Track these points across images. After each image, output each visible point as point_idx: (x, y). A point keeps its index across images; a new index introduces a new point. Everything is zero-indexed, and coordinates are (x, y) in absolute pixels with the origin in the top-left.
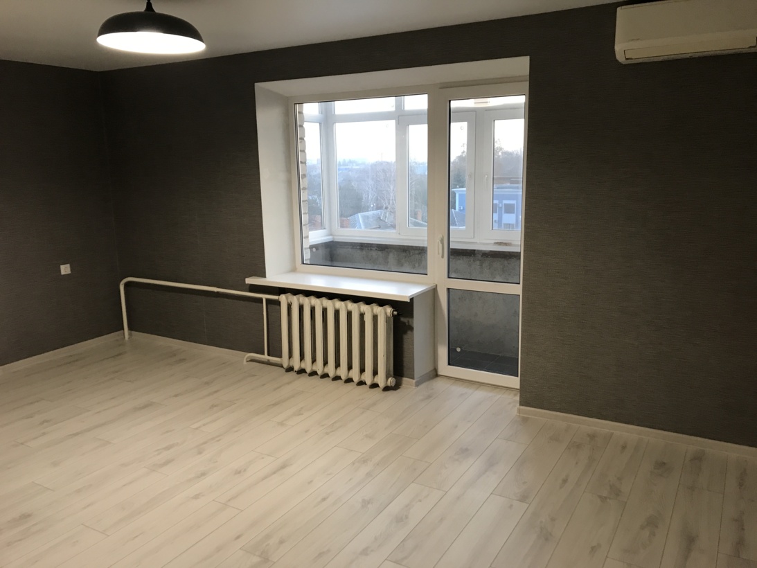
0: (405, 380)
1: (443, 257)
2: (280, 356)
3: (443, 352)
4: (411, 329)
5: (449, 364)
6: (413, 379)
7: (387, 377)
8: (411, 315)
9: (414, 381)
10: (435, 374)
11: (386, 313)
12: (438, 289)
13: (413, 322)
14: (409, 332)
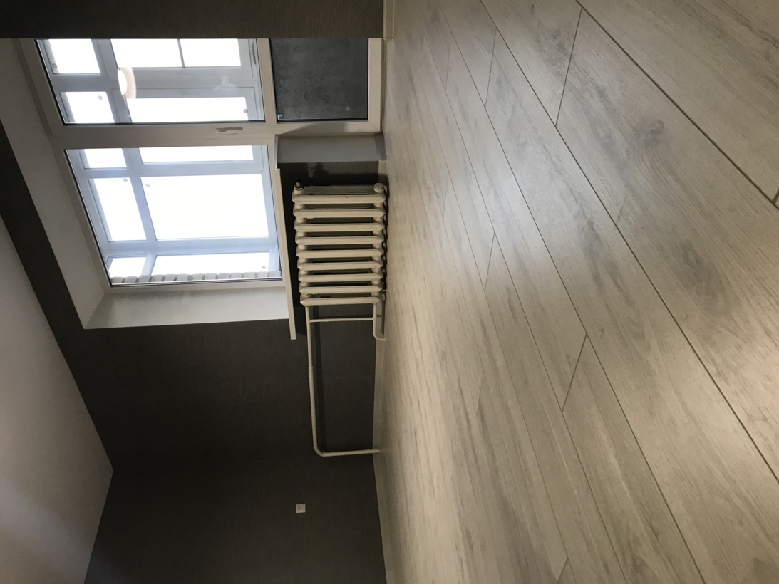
0: (380, 171)
1: (241, 129)
2: (371, 305)
3: (353, 127)
4: (319, 165)
5: (367, 119)
6: (378, 162)
7: (374, 193)
8: (303, 166)
9: (380, 161)
10: (379, 136)
11: (299, 195)
12: (280, 133)
13: (312, 163)
14: (324, 168)
